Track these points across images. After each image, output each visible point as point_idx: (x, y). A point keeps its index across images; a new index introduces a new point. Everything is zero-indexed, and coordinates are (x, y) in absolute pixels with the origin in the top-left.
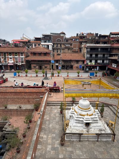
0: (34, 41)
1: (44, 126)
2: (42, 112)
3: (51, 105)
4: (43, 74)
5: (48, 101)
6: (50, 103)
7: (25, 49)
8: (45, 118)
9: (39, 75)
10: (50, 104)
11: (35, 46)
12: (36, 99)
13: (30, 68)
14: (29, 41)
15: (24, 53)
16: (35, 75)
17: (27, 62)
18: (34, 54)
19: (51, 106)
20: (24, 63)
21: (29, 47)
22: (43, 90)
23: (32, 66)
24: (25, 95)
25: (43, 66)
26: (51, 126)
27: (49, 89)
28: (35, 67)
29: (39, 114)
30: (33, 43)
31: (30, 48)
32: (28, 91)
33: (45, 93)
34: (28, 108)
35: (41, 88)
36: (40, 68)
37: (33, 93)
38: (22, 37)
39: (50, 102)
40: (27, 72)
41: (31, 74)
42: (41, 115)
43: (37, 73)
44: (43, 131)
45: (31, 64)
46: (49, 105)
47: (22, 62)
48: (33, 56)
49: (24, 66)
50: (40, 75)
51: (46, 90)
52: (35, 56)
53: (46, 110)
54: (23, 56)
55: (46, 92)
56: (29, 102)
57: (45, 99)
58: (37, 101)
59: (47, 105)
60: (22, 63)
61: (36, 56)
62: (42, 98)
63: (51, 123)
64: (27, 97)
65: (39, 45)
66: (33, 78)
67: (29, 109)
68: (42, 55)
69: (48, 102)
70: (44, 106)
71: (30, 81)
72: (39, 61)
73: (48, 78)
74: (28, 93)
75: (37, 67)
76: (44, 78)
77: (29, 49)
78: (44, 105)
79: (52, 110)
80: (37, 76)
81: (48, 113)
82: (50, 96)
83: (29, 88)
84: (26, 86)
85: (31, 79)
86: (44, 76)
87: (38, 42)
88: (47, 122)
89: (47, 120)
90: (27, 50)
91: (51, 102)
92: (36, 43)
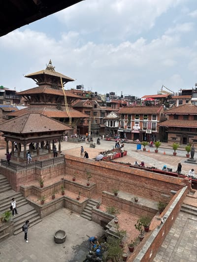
0: (180, 95)
1: (166, 246)
2: (165, 220)
3: (189, 213)
4: (186, 153)
5: (184, 203)
6: (188, 209)
7: (161, 109)
8: (171, 231)
9: (179, 153)
10: (187, 211)
11: (179, 104)
12: (163, 193)
13: (165, 139)
14: (170, 97)
15: (158, 114)
16: (171, 152)
17: (162, 129)
18: (176, 116)
19: (190, 215)
20: (156, 131)
21: (168, 106)
22: (178, 180)
23: (170, 136)
24: (147, 182)
25: (190, 139)
26: (179, 250)
27: (192, 183)
28: (175, 138)
29: (159, 219)
30: (176, 99)
31: (171, 106)
32: (151, 177)
33: (182, 188)
34: (148, 206)
35: (176, 176)
36: (185, 141)
37: (160, 182)
38: (160, 90)
39: (188, 207)
40: (157, 146)
41: (165, 149)
42: (162, 222)
43: (175, 149)
44: (162, 253)
45: (167, 133)
46: (184, 212)
47: (153, 129)
48: (172, 120)
49: (155, 136)
50: (182, 153)
51: (185, 181)
52: (176, 120)
53: (178, 218)
54: (156, 120)
55: (183, 186)
56: (151, 196)
57: (179, 197)
58: (164, 197)
59: (181, 211)
60: (153, 131)
61: (179, 120)
62: (174, 194)
63: (182, 246)
64: (148, 186)
65: (187, 102)
66: (168, 157)
67: (150, 208)
68: (190, 118)
69: (185, 206)
70: (171, 210)
71: (160, 161)
72: (182, 129)
73: (195, 161)
74: (151, 180)
75: (179, 139)
76: (188, 160)
77: (168, 109)
78: (172, 207)
79: (190, 223)
80: (175, 154)
81: (180, 225)
82: (191, 196)
83: (154, 171)
84: (149, 168)
85: (163, 157)
86: (188, 156)
87: (187, 97)
88: (174, 242)
89: (174, 238)
90: (165, 110)
91: (190, 207)
92: (183, 99)
